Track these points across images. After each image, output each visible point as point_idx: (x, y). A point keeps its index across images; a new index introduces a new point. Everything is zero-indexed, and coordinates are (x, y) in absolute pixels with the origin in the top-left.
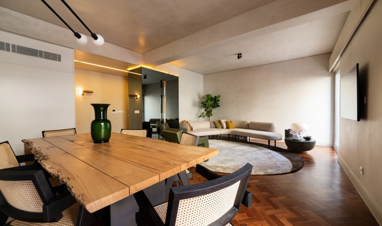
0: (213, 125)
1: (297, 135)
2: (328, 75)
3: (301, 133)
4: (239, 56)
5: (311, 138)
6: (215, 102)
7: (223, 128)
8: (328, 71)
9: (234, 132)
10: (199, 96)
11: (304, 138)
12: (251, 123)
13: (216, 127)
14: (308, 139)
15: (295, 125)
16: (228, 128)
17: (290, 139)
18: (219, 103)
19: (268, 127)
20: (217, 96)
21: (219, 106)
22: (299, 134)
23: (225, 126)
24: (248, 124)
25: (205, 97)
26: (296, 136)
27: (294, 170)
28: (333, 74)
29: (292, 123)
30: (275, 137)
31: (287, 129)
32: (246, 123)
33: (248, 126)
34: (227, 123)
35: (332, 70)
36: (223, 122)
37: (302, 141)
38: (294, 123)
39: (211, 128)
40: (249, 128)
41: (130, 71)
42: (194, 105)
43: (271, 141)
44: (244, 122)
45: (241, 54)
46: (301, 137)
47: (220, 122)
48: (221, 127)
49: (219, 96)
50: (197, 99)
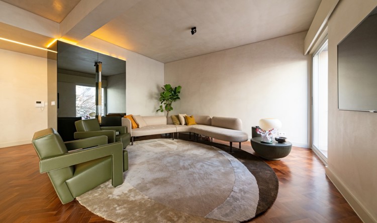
0: (170, 121)
1: (267, 136)
2: (303, 59)
3: (272, 132)
4: (193, 30)
5: (286, 140)
6: (175, 93)
7: (181, 124)
8: (304, 54)
9: (192, 129)
10: (158, 87)
11: (276, 139)
12: (213, 118)
13: (174, 124)
14: (281, 141)
15: (264, 121)
16: (186, 124)
17: (258, 140)
18: (180, 96)
19: (231, 124)
20: (177, 87)
21: (179, 98)
22: (270, 134)
23: (183, 122)
24: (210, 119)
25: (164, 87)
26: (265, 137)
27: (259, 212)
28: (310, 57)
29: (260, 119)
30: (239, 138)
31: (254, 126)
32: (208, 118)
33: (210, 122)
34: (186, 118)
35: (309, 52)
36: (182, 116)
37: (274, 144)
38: (263, 118)
39: (167, 124)
40: (210, 125)
41: (48, 49)
42: (151, 97)
43: (233, 143)
44: (206, 117)
45: (195, 28)
46: (271, 139)
47: (178, 117)
48: (178, 122)
49: (180, 87)
50: (155, 90)
